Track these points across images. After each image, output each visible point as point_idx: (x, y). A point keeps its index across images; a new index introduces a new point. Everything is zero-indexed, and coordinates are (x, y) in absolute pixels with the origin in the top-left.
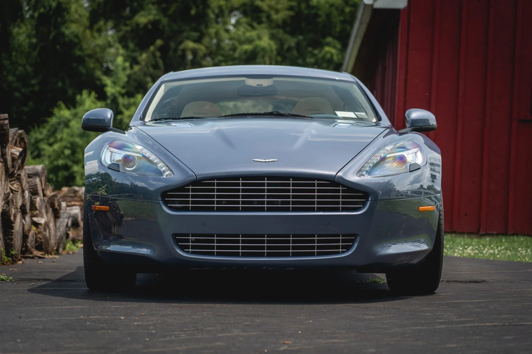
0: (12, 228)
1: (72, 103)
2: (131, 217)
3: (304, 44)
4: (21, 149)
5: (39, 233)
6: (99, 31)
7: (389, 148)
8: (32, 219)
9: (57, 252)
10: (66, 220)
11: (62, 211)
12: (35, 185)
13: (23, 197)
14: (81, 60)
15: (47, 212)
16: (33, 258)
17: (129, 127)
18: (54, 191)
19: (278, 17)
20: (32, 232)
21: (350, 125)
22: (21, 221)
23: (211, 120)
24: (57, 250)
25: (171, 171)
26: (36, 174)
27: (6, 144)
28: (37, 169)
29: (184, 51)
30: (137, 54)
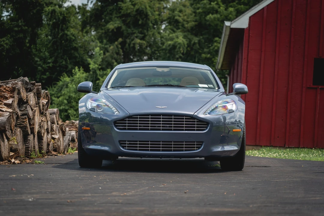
0: (42, 139)
1: (70, 74)
2: (100, 133)
3: (203, 41)
4: (47, 101)
5: (55, 143)
6: (87, 32)
7: (220, 102)
8: (51, 136)
9: (64, 153)
10: (69, 137)
11: (66, 132)
12: (53, 119)
13: (47, 124)
14: (76, 49)
15: (59, 133)
16: (52, 155)
17: (100, 91)
18: (62, 122)
19: (188, 26)
20: (52, 142)
21: (203, 91)
22: (47, 136)
23: (138, 88)
24: (64, 152)
25: (118, 111)
26: (54, 113)
27: (40, 98)
28: (54, 111)
29: (134, 44)
30: (108, 46)
